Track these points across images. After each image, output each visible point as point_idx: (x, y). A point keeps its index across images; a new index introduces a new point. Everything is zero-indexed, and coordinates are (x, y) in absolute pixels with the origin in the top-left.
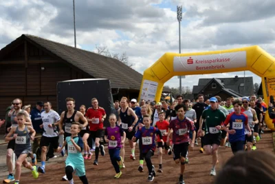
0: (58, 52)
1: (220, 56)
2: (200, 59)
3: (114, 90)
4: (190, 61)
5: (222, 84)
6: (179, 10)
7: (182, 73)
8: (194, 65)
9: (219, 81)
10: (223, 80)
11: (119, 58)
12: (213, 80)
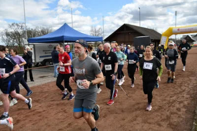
0: (135, 28)
1: (190, 28)
2: (183, 28)
3: (152, 40)
4: (179, 30)
5: (191, 37)
6: (176, 12)
7: (176, 34)
8: (180, 31)
9: (190, 36)
10: (192, 36)
11: (154, 29)
12: (188, 36)
